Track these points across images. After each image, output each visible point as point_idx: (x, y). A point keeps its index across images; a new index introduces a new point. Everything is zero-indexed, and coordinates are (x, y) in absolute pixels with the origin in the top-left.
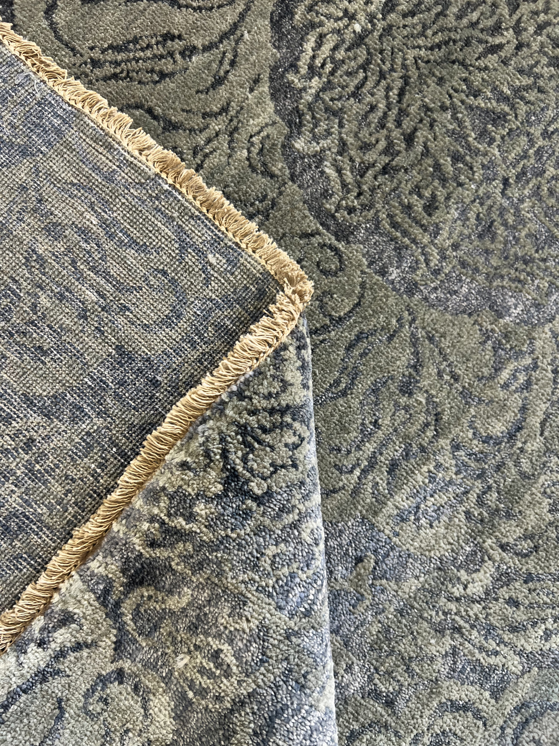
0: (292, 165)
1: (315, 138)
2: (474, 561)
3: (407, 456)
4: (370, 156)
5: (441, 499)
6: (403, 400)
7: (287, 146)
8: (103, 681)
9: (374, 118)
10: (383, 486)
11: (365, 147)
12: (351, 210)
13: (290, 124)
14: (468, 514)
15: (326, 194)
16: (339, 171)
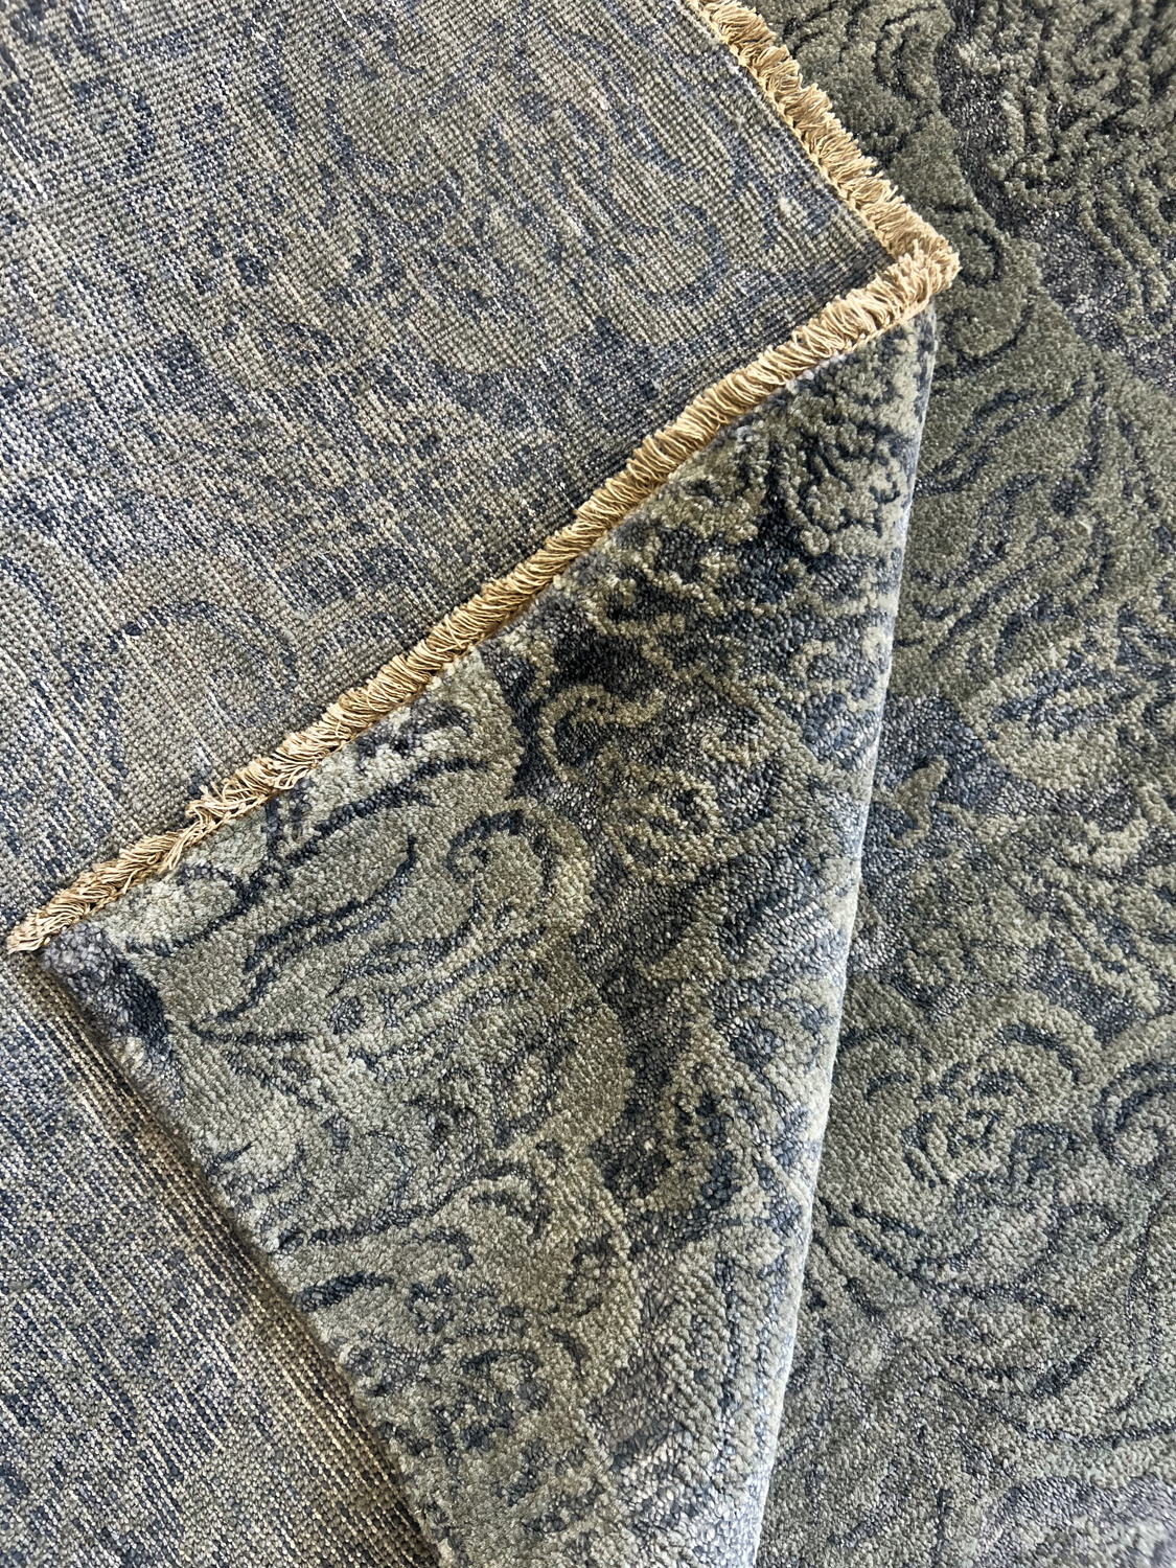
0: (947, 85)
1: (997, 48)
2: (1118, 810)
3: (1041, 612)
4: (1088, 98)
5: (1084, 697)
6: (1055, 520)
7: (945, 51)
8: (486, 824)
9: (1106, 35)
10: (988, 654)
11: (1079, 80)
12: (1033, 182)
13: (958, 15)
14: (1124, 735)
15: (997, 145)
16: (1027, 111)
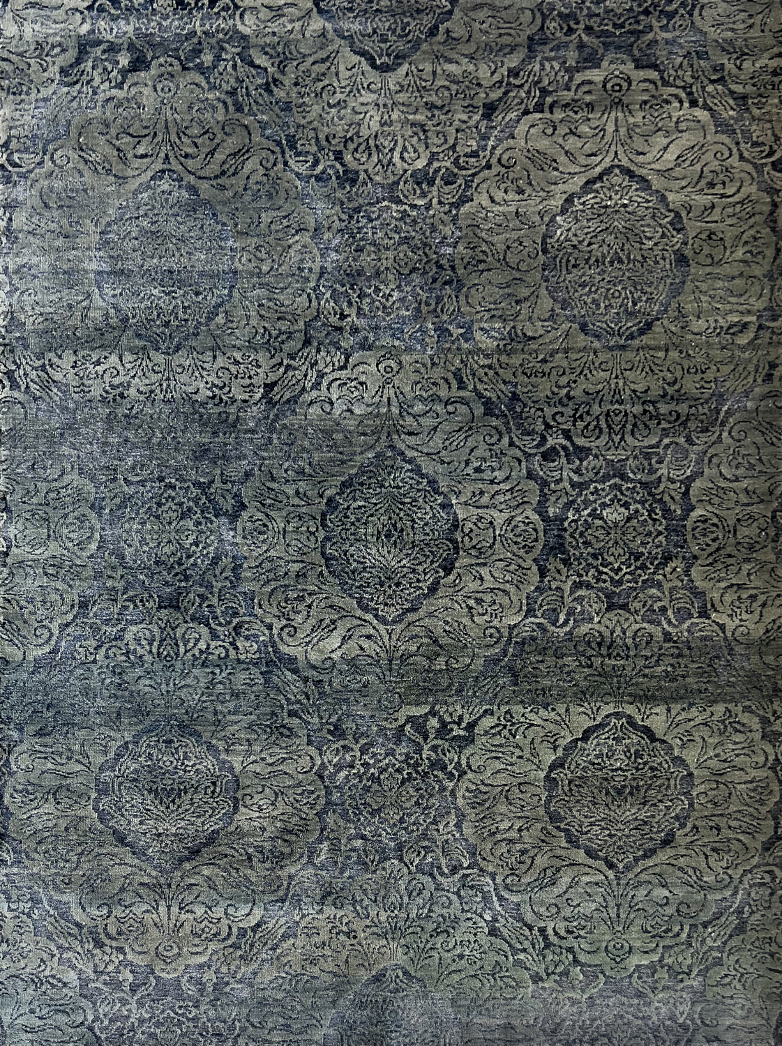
0: (550, 221)
1: (564, 221)
2: (487, 356)
3: (500, 316)
4: (574, 239)
5: (496, 335)
6: (514, 304)
7: (555, 216)
9: (586, 230)
10: (485, 318)
11: (575, 235)
12: (553, 247)
13: (562, 211)
14: (498, 345)
15: (551, 237)
16: (561, 235)
